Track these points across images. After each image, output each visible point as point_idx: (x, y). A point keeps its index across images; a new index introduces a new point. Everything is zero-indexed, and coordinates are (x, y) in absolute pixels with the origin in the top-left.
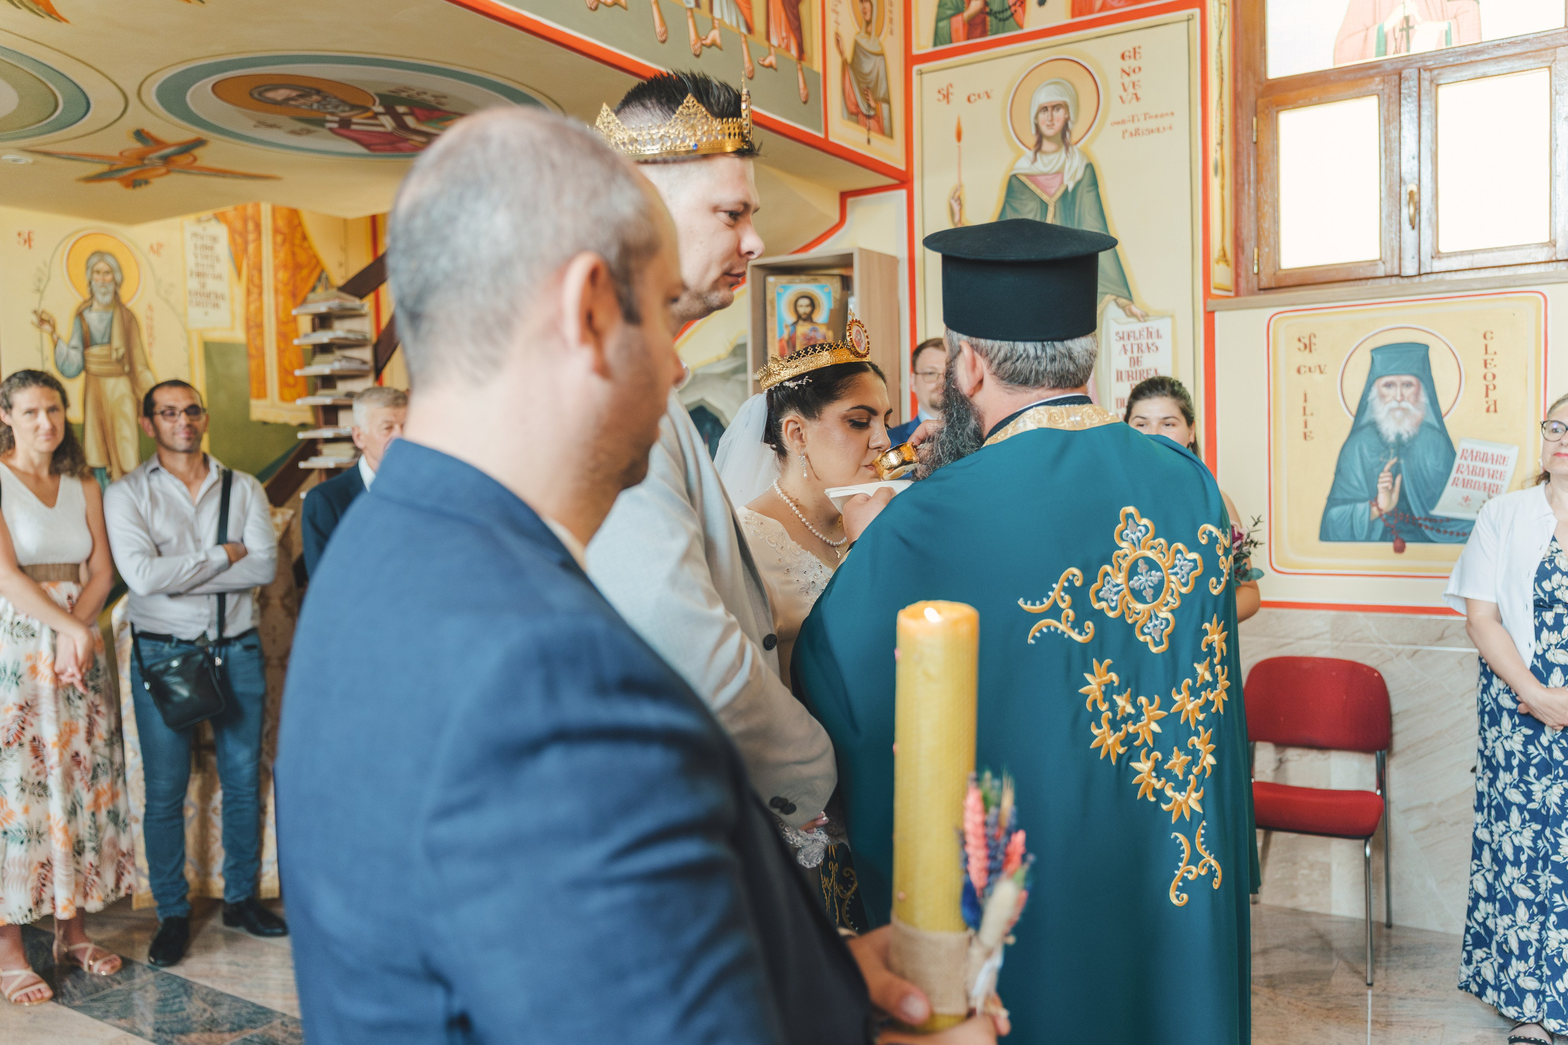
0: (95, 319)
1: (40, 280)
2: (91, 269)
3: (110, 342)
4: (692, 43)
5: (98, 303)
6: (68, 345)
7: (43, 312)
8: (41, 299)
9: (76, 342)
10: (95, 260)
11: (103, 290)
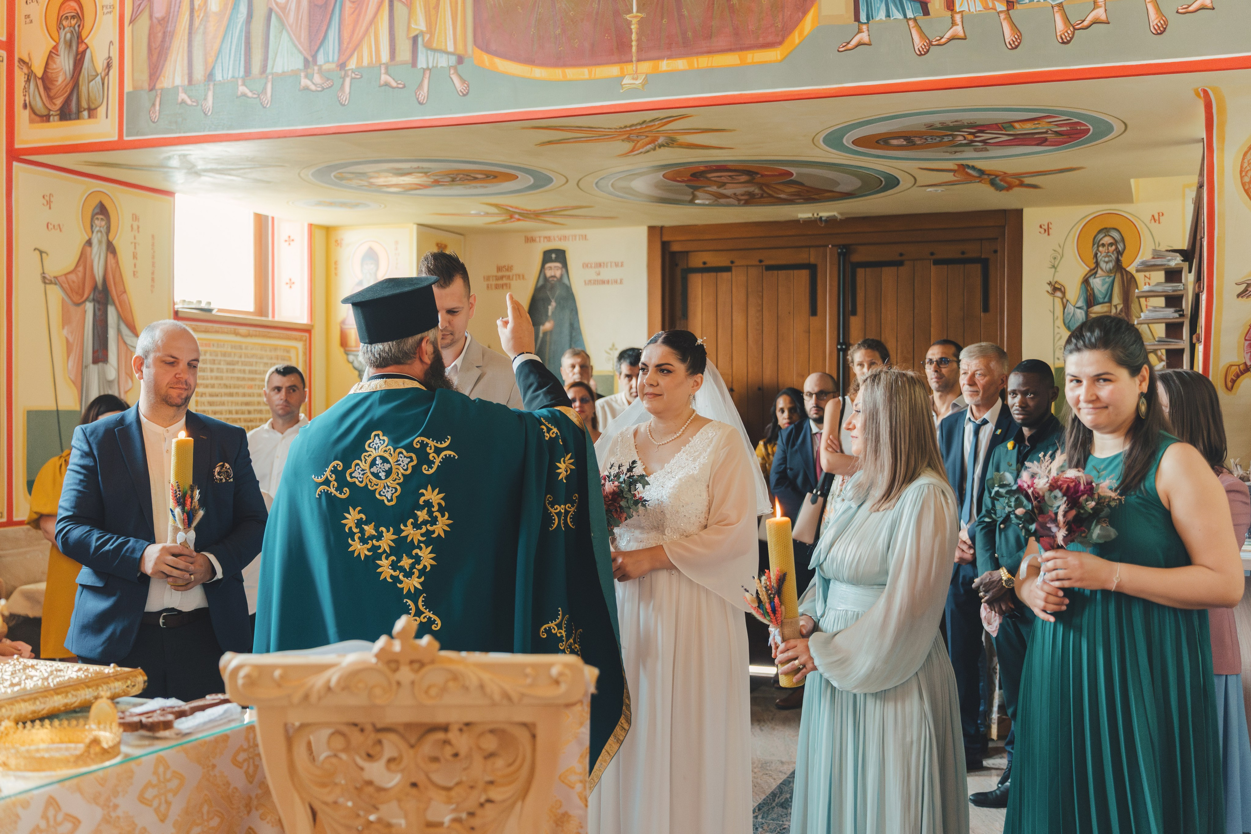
0: (1098, 284)
1: (1055, 258)
2: (1096, 243)
3: (1110, 301)
4: (1058, 34)
5: (1102, 270)
6: (1074, 306)
7: (1056, 282)
8: (1055, 272)
9: (1080, 304)
10: (1100, 236)
11: (1107, 259)
